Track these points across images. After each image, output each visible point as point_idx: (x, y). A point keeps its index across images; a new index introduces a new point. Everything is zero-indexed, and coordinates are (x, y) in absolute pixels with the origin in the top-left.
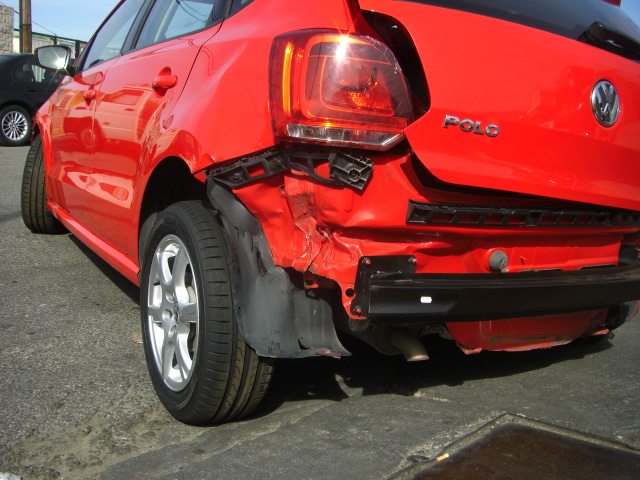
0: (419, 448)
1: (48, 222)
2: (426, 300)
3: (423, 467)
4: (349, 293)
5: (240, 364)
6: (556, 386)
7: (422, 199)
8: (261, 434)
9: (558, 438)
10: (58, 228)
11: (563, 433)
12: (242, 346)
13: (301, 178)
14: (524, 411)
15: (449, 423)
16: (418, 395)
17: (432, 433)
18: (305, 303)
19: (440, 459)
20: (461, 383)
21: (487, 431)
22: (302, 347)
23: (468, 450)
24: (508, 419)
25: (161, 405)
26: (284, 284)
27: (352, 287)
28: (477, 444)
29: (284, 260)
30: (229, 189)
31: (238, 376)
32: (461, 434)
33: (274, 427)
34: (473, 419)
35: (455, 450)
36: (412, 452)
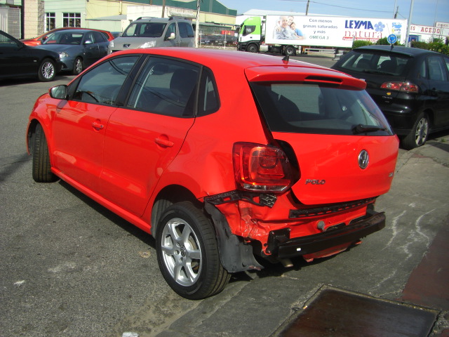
0: (295, 304)
1: (49, 177)
2: (299, 249)
3: (299, 312)
4: (265, 245)
5: (221, 276)
6: (340, 268)
7: (295, 208)
8: (225, 302)
9: (347, 295)
10: (54, 178)
11: (348, 292)
12: (222, 269)
13: (246, 201)
14: (331, 283)
15: (303, 291)
16: (283, 276)
17: (298, 297)
18: (243, 248)
19: (304, 308)
20: (300, 269)
21: (318, 294)
22: (244, 266)
23: (313, 303)
24: (325, 287)
25: (172, 291)
26: (236, 241)
27: (266, 242)
28: (316, 300)
29: (237, 232)
30: (214, 205)
31: (219, 280)
32: (309, 296)
33: (229, 298)
34: (311, 289)
35: (308, 304)
36: (292, 306)
